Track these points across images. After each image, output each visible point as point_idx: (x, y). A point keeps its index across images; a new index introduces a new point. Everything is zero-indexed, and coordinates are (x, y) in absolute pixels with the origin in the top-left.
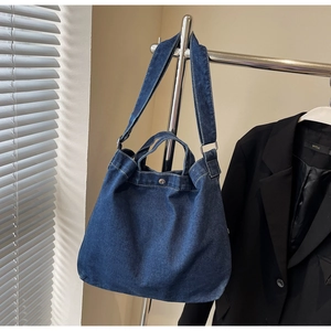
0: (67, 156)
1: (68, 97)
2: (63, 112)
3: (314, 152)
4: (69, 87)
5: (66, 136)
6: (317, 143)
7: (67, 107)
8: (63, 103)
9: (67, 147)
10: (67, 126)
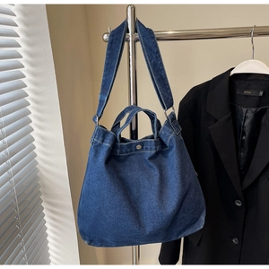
0: (44, 145)
1: (36, 93)
2: (33, 108)
3: (247, 96)
4: (35, 84)
5: (40, 127)
6: (247, 89)
7: (36, 102)
8: (32, 99)
9: (43, 138)
10: (40, 119)
